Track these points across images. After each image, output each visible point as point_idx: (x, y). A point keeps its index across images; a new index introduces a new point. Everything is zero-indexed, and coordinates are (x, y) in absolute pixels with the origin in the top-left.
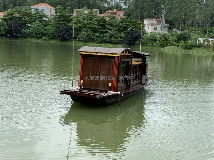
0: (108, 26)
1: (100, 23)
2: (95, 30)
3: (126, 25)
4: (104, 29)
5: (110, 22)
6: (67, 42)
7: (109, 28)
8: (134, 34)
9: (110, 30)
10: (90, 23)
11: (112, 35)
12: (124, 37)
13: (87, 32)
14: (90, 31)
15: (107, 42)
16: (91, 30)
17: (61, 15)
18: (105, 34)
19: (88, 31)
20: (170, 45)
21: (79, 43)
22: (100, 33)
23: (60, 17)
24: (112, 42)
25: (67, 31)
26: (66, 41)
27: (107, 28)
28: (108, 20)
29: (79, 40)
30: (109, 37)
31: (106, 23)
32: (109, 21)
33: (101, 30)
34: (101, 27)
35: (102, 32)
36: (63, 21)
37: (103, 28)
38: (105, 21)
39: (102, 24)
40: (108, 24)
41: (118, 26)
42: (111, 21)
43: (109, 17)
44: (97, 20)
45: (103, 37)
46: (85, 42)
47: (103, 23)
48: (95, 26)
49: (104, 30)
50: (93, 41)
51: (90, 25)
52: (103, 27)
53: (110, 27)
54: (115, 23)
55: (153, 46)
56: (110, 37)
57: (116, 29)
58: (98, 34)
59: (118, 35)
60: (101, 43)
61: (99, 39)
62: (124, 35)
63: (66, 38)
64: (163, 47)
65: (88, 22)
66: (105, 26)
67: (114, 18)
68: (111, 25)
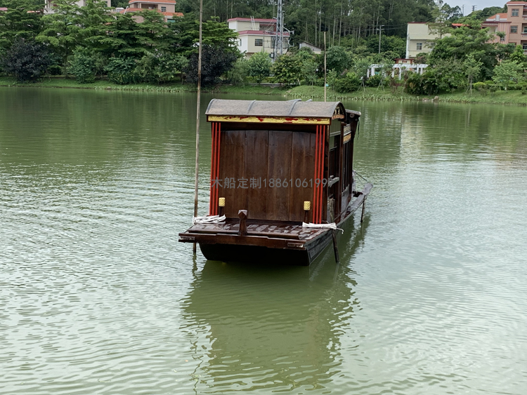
0: (142, 40)
1: (121, 31)
2: (109, 51)
3: (189, 36)
4: (133, 46)
5: (147, 29)
6: (36, 84)
7: (145, 44)
8: (212, 59)
9: (150, 48)
10: (94, 33)
11: (155, 62)
12: (187, 65)
13: (89, 55)
14: (96, 52)
15: (143, 81)
16: (99, 49)
17: (13, 13)
18: (136, 60)
19: (92, 52)
20: (303, 84)
21: (69, 86)
22: (125, 56)
23: (12, 19)
24: (156, 81)
25: (33, 56)
26: (34, 83)
27: (140, 45)
28: (143, 24)
29: (67, 78)
30: (147, 68)
31: (138, 31)
32: (145, 26)
33: (126, 50)
34: (124, 42)
35: (128, 54)
36: (21, 29)
37: (130, 45)
38: (133, 26)
39: (126, 34)
40: (142, 35)
41: (169, 37)
42: (151, 26)
43: (145, 15)
44: (112, 25)
45: (133, 67)
46: (85, 81)
47: (130, 32)
48: (109, 40)
49: (133, 50)
50: (105, 80)
51: (95, 37)
52: (131, 42)
53: (150, 42)
54: (160, 31)
55: (260, 86)
56: (150, 68)
57: (165, 45)
58: (118, 61)
59: (171, 62)
60: (128, 83)
61: (123, 72)
62: (188, 61)
63: (32, 73)
64: (287, 88)
65: (90, 28)
66: (136, 39)
67: (158, 18)
68: (152, 36)
